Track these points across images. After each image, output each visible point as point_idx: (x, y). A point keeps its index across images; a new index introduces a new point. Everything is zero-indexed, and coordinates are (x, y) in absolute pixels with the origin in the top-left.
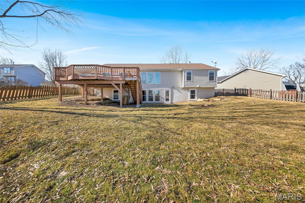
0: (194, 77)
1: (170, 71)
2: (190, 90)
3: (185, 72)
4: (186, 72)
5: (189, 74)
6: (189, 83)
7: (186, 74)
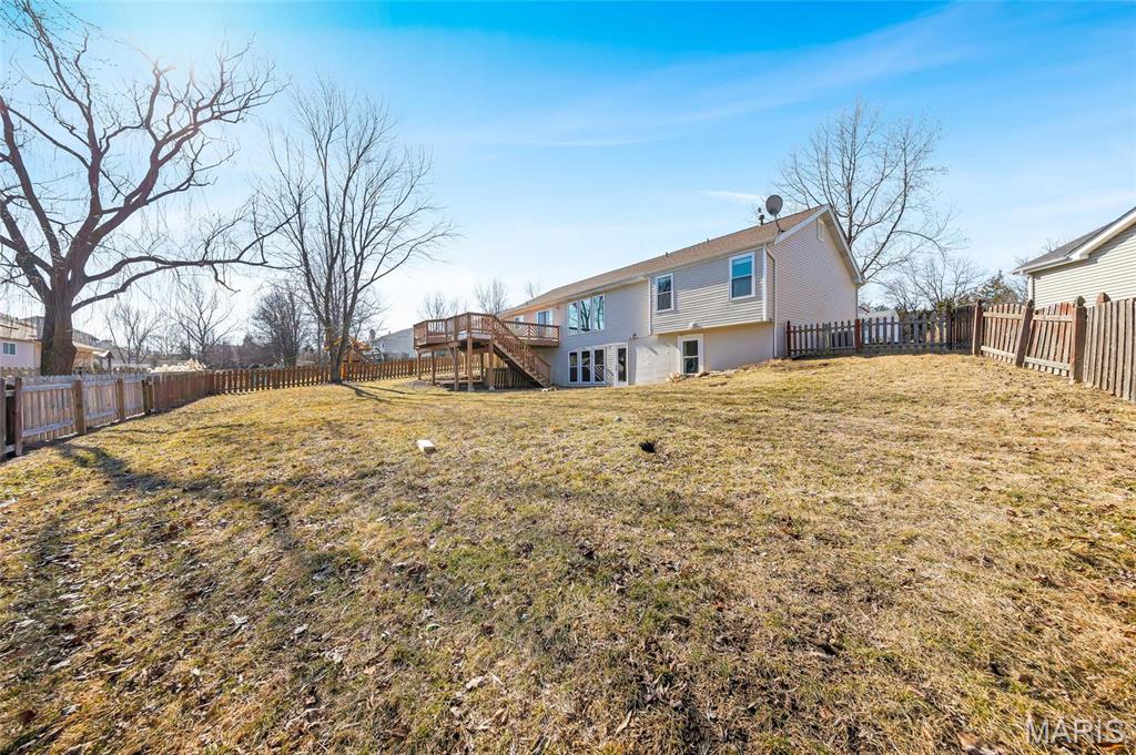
0: (680, 293)
1: (625, 287)
2: (681, 340)
3: (652, 282)
4: (657, 282)
5: (665, 287)
6: (666, 316)
7: (655, 288)
